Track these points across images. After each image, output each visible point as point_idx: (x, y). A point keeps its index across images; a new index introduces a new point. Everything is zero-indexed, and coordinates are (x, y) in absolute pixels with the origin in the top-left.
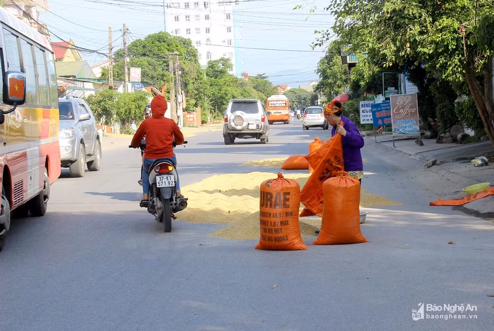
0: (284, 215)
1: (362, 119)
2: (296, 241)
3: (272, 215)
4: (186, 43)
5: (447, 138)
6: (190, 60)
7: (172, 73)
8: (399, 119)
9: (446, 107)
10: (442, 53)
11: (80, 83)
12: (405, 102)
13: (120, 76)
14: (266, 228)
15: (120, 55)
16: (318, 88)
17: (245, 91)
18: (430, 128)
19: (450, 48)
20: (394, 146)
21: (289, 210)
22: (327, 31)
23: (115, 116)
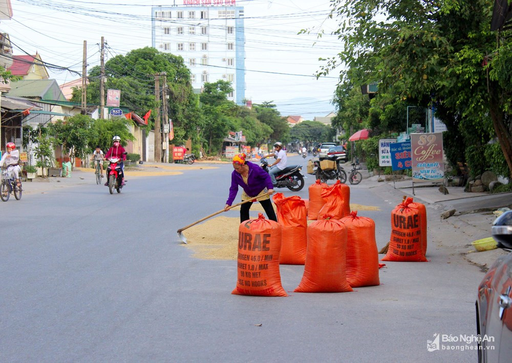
0: (264, 258)
1: (381, 160)
2: (275, 287)
3: (250, 258)
4: (177, 61)
5: (477, 186)
6: (180, 82)
7: (159, 97)
8: (421, 162)
9: (477, 149)
10: (462, 88)
11: (46, 105)
12: (428, 143)
13: (95, 99)
14: (243, 272)
15: (96, 73)
16: (335, 122)
17: (247, 122)
18: (459, 173)
19: (472, 82)
20: (414, 193)
21: (269, 253)
22: (334, 58)
23: (87, 147)
